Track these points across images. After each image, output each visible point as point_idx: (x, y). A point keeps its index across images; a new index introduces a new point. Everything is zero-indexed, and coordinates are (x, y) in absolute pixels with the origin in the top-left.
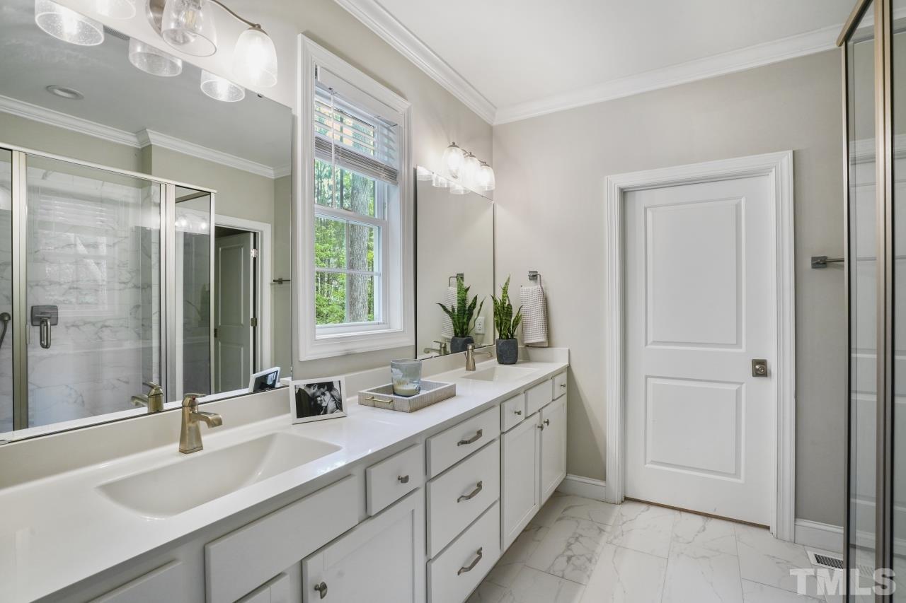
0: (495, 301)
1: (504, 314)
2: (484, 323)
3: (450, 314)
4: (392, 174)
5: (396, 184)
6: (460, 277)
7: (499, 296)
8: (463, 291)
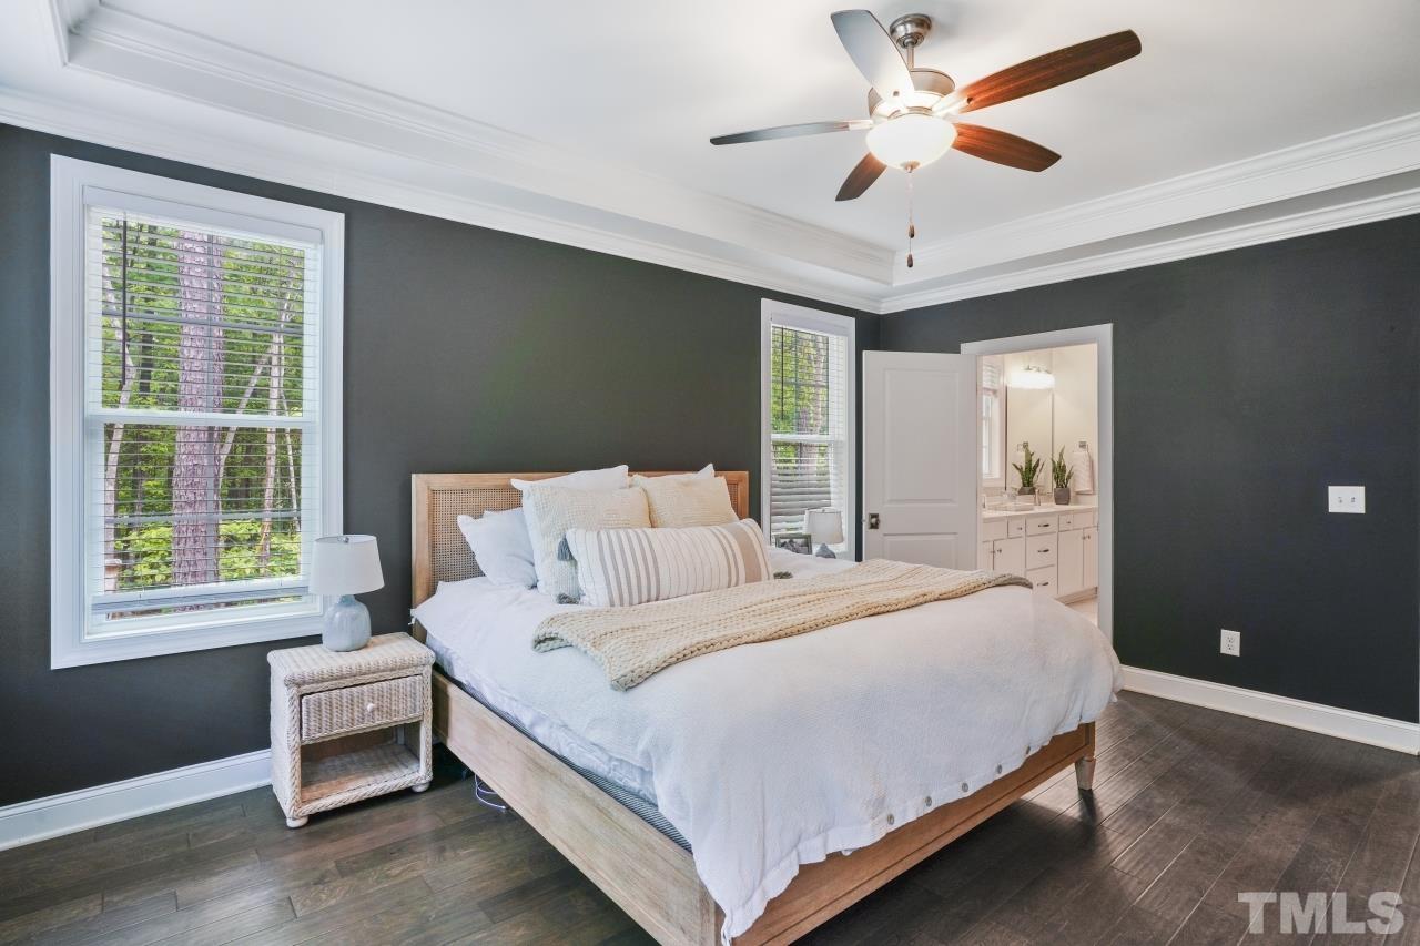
0: (1054, 462)
1: (1060, 472)
2: (1044, 478)
3: (1020, 470)
4: (995, 392)
5: (996, 397)
6: (1026, 445)
7: (1056, 460)
8: (1029, 455)
